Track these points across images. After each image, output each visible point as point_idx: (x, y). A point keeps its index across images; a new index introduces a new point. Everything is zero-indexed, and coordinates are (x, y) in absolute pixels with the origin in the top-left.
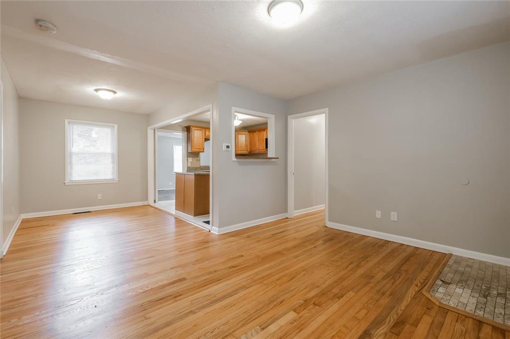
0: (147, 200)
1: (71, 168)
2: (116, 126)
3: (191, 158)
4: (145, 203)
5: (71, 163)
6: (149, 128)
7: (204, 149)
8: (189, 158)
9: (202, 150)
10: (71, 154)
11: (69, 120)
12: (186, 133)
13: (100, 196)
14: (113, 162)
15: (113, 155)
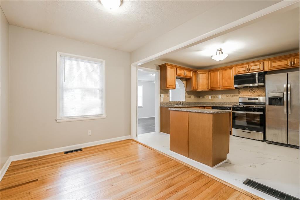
0: (130, 134)
1: (63, 104)
2: (104, 61)
3: (163, 95)
4: (128, 137)
5: (62, 98)
6: (132, 64)
7: (175, 86)
8: (161, 94)
9: (174, 87)
10: (63, 89)
11: (61, 53)
12: (160, 71)
13: (89, 133)
14: (101, 98)
15: (101, 91)
